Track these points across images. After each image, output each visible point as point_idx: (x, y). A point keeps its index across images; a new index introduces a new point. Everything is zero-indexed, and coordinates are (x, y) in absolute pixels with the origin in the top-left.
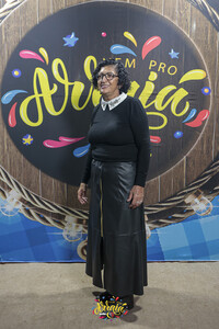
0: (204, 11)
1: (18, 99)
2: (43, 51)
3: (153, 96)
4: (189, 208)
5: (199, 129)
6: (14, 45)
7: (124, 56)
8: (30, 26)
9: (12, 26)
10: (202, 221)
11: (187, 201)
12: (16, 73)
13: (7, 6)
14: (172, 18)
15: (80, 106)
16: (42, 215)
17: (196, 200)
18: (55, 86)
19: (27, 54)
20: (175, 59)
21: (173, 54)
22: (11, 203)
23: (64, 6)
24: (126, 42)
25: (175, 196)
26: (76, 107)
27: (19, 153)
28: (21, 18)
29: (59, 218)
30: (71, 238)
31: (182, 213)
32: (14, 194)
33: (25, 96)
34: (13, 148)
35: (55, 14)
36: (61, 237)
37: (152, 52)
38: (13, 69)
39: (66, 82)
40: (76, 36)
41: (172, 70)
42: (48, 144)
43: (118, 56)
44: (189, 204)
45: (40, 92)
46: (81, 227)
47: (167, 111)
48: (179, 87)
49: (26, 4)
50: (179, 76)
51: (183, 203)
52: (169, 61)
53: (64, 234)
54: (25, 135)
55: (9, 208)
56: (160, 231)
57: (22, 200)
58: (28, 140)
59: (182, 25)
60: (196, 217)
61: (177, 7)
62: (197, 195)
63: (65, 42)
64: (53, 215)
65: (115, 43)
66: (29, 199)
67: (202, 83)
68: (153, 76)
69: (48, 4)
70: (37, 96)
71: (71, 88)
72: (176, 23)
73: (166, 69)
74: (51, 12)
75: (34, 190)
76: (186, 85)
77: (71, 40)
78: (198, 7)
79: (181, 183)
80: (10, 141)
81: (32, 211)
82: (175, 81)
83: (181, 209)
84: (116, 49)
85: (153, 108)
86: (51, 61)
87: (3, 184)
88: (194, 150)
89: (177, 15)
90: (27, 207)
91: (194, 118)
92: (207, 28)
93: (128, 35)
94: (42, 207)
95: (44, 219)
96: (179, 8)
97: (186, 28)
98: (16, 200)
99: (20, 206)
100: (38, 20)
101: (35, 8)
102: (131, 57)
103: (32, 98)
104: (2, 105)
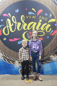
0: (55, 2)
2: (9, 14)
3: (41, 26)
5: (54, 36)
7: (32, 15)
8: (6, 7)
10: (55, 63)
11: (51, 57)
12: (2, 20)
14: (46, 4)
15: (20, 29)
16: (9, 61)
17: (53, 57)
18: (13, 24)
19: (5, 15)
20: (47, 16)
21: (46, 14)
23: (15, 2)
25: (47, 55)
26: (19, 30)
27: (2, 43)
28: (4, 5)
29: (13, 62)
30: (17, 68)
31: (49, 60)
35: (13, 4)
36: (14, 67)
37: (40, 14)
39: (16, 23)
40: (18, 10)
43: (30, 15)
44: (51, 58)
45: (8, 25)
46: (20, 64)
49: (5, 1)
54: (4, 38)
56: (43, 66)
57: (3, 56)
58: (5, 39)
59: (48, 6)
60: (53, 62)
61: (47, 1)
62: (54, 55)
63: (15, 11)
64: (12, 61)
66: (5, 56)
68: (41, 21)
69: (11, 1)
70: (7, 26)
71: (17, 24)
72: (47, 6)
73: (44, 19)
74: (12, 3)
75: (7, 53)
76: (50, 23)
77: (17, 11)
78: (53, 1)
79: (49, 52)
81: (6, 60)
82: (47, 22)
83: (49, 59)
84: (30, 13)
85: (40, 30)
88: (53, 42)
89: (47, 4)
90: (4, 58)
91: (53, 32)
92: (56, 7)
93: (33, 9)
94: (9, 58)
95: (9, 62)
96: (48, 2)
97: (50, 7)
98: (1, 56)
99: (2, 58)
100: (8, 5)
101: (7, 2)
102: (34, 15)
103: (6, 27)
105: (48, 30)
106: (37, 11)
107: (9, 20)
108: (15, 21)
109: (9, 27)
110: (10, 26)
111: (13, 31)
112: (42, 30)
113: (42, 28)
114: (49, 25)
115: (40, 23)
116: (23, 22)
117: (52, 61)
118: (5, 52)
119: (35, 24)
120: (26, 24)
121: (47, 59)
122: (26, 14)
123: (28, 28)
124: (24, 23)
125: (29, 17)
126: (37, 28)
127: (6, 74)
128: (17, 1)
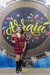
0: (49, 9)
2: (12, 18)
3: (37, 28)
4: (46, 55)
5: (48, 36)
6: (5, 16)
7: (30, 19)
8: (9, 12)
9: (5, 12)
10: (49, 58)
11: (45, 53)
12: (6, 23)
13: (4, 8)
14: (41, 11)
17: (48, 53)
19: (8, 18)
21: (42, 19)
24: (31, 16)
25: (42, 52)
27: (6, 41)
28: (7, 11)
31: (44, 56)
32: (4, 51)
34: (4, 40)
35: (15, 10)
38: (5, 22)
39: (17, 25)
40: (19, 15)
41: (41, 22)
43: (29, 19)
44: (46, 54)
45: (11, 27)
47: (40, 32)
48: (43, 26)
49: (8, 8)
50: (43, 23)
51: (44, 53)
52: (41, 20)
54: (7, 37)
55: (3, 54)
56: (39, 60)
57: (6, 52)
58: (8, 38)
59: (43, 12)
60: (48, 57)
62: (48, 51)
63: (17, 16)
64: (13, 56)
66: (8, 52)
67: (48, 25)
68: (37, 23)
69: (13, 8)
72: (42, 12)
73: (40, 22)
74: (14, 9)
75: (9, 50)
76: (45, 26)
77: (18, 15)
78: (47, 8)
79: (44, 49)
80: (4, 38)
81: (8, 55)
82: (42, 25)
84: (28, 17)
85: (37, 31)
86: (13, 20)
87: (2, 48)
88: (47, 41)
89: (42, 10)
90: (7, 54)
91: (47, 33)
92: (49, 13)
94: (11, 54)
95: (11, 57)
96: (43, 9)
97: (44, 13)
98: (5, 52)
99: (5, 54)
100: (11, 11)
101: (10, 8)
102: (32, 19)
103: (9, 28)
104: (2, 30)
105: (43, 31)
107: (11, 23)
108: (16, 24)
109: (11, 29)
110: (12, 27)
112: (38, 31)
113: (38, 30)
114: (44, 27)
115: (37, 26)
117: (46, 56)
119: (33, 26)
120: (25, 26)
121: (42, 55)
122: (25, 18)
123: (27, 30)
124: (24, 25)
125: (28, 20)
126: (34, 30)
127: (8, 67)
128: (18, 8)
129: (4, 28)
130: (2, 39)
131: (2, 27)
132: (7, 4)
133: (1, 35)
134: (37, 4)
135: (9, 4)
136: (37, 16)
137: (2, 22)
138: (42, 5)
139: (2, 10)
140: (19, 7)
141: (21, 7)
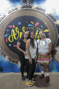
1: (8, 36)
2: (13, 26)
7: (31, 27)
8: (11, 21)
9: (7, 21)
12: (8, 30)
13: (6, 17)
16: (13, 62)
18: (16, 33)
21: (42, 26)
22: (6, 59)
26: (21, 37)
28: (9, 19)
29: (17, 62)
32: (7, 57)
33: (10, 35)
34: (7, 47)
36: (17, 67)
39: (18, 32)
42: (14, 46)
45: (13, 34)
52: (41, 28)
53: (18, 66)
55: (6, 60)
57: (9, 58)
58: (10, 45)
63: (18, 24)
64: (15, 62)
65: (29, 24)
67: (48, 33)
68: (37, 31)
69: (15, 16)
70: (12, 35)
71: (19, 33)
72: (42, 20)
74: (16, 18)
77: (20, 23)
78: (47, 17)
80: (6, 45)
81: (11, 61)
84: (29, 25)
87: (4, 55)
89: (42, 18)
93: (32, 22)
94: (13, 60)
97: (44, 21)
99: (8, 60)
100: (13, 19)
101: (12, 17)
102: (33, 27)
104: (5, 37)
106: (35, 24)
107: (13, 30)
109: (13, 36)
110: (14, 35)
111: (16, 38)
115: (37, 33)
116: (24, 32)
118: (10, 55)
122: (26, 26)
127: (11, 72)
128: (19, 16)
129: (6, 36)
130: (4, 46)
131: (5, 35)
132: (9, 13)
133: (4, 42)
134: (38, 13)
135: (11, 13)
136: (37, 24)
137: (4, 30)
138: (42, 13)
139: (4, 19)
140: (21, 16)
141: (22, 15)
